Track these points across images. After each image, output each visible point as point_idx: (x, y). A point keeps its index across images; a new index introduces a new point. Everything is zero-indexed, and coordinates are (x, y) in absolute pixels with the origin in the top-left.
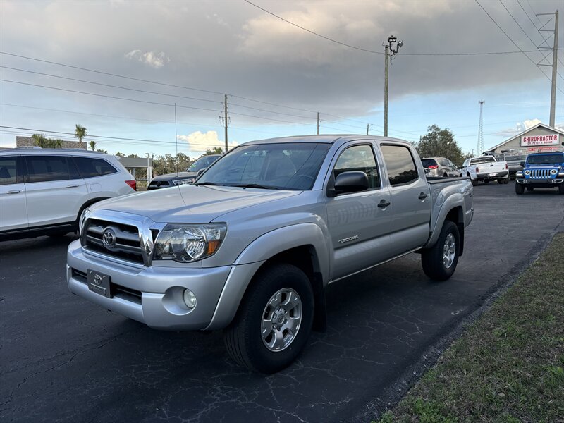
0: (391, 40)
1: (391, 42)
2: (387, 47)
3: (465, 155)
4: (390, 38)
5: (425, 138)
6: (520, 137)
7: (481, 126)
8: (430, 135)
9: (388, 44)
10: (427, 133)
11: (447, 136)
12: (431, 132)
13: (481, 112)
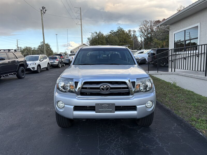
0: (43, 8)
1: (43, 9)
2: (41, 10)
3: (54, 52)
4: (43, 7)
5: (40, 46)
6: (79, 47)
7: (57, 43)
8: (42, 45)
9: (42, 9)
10: (40, 44)
11: (48, 46)
12: (42, 44)
13: (57, 38)
